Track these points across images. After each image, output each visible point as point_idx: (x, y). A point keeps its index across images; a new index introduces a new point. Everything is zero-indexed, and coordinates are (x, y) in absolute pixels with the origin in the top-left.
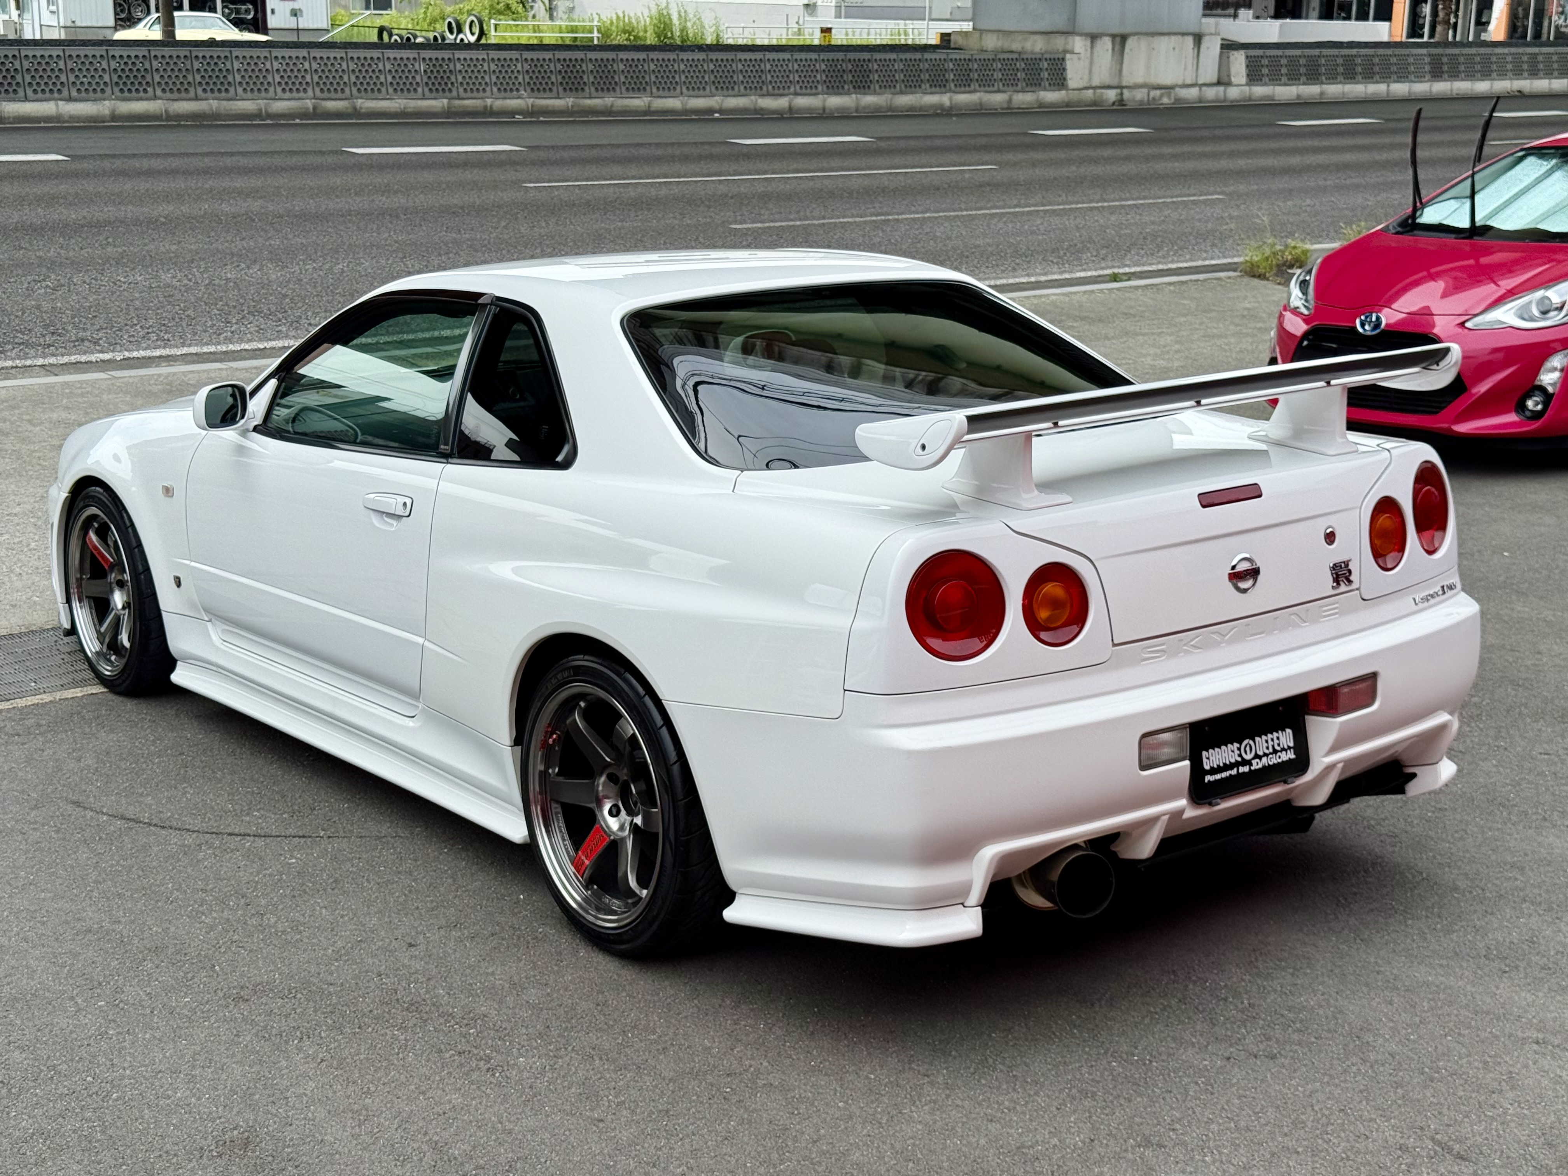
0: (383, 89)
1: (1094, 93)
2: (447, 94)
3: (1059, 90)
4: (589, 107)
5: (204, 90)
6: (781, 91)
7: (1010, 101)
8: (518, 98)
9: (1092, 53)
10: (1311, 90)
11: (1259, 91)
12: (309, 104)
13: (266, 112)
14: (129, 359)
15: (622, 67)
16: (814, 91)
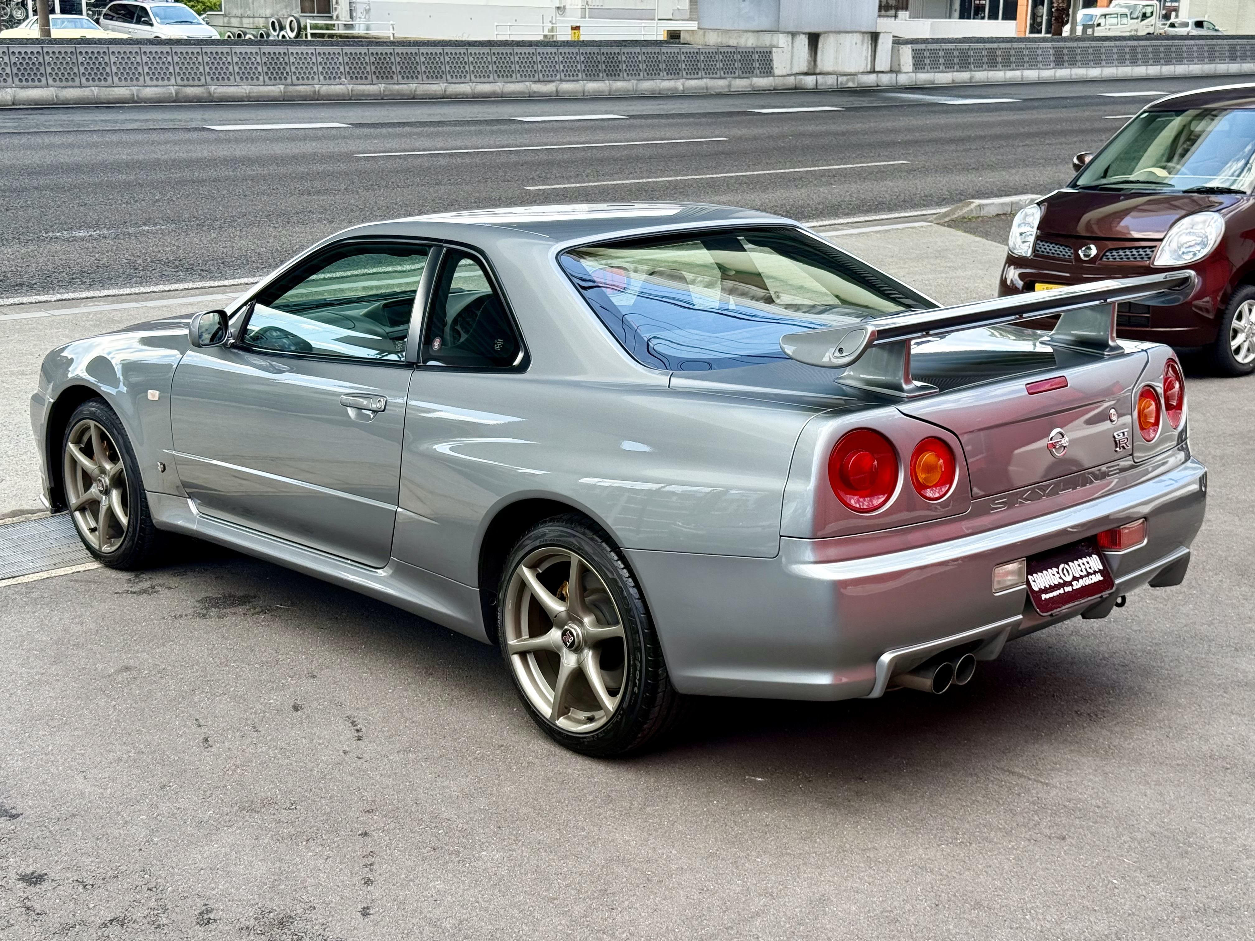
0: (232, 78)
1: (795, 79)
2: (283, 81)
3: (768, 77)
4: (398, 91)
5: (87, 79)
6: (550, 78)
7: (730, 86)
8: (341, 84)
9: (793, 47)
10: (963, 76)
11: (923, 77)
12: (173, 90)
13: (137, 96)
14: (62, 300)
15: (423, 59)
16: (575, 78)
